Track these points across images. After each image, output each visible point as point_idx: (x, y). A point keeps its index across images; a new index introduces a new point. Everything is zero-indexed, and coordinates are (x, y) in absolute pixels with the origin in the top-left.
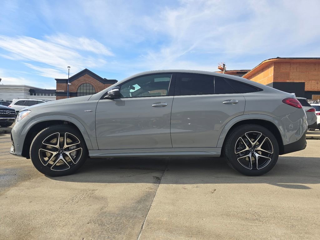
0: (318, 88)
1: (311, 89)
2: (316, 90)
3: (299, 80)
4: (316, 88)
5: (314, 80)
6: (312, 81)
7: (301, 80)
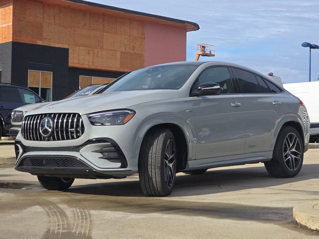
0: (89, 62)
1: (79, 63)
2: (87, 67)
3: (59, 43)
4: (87, 63)
5: (84, 46)
6: (81, 48)
7: (62, 43)
